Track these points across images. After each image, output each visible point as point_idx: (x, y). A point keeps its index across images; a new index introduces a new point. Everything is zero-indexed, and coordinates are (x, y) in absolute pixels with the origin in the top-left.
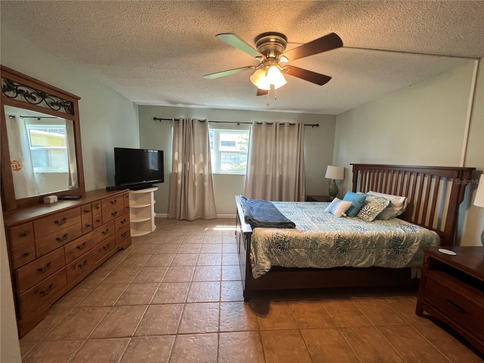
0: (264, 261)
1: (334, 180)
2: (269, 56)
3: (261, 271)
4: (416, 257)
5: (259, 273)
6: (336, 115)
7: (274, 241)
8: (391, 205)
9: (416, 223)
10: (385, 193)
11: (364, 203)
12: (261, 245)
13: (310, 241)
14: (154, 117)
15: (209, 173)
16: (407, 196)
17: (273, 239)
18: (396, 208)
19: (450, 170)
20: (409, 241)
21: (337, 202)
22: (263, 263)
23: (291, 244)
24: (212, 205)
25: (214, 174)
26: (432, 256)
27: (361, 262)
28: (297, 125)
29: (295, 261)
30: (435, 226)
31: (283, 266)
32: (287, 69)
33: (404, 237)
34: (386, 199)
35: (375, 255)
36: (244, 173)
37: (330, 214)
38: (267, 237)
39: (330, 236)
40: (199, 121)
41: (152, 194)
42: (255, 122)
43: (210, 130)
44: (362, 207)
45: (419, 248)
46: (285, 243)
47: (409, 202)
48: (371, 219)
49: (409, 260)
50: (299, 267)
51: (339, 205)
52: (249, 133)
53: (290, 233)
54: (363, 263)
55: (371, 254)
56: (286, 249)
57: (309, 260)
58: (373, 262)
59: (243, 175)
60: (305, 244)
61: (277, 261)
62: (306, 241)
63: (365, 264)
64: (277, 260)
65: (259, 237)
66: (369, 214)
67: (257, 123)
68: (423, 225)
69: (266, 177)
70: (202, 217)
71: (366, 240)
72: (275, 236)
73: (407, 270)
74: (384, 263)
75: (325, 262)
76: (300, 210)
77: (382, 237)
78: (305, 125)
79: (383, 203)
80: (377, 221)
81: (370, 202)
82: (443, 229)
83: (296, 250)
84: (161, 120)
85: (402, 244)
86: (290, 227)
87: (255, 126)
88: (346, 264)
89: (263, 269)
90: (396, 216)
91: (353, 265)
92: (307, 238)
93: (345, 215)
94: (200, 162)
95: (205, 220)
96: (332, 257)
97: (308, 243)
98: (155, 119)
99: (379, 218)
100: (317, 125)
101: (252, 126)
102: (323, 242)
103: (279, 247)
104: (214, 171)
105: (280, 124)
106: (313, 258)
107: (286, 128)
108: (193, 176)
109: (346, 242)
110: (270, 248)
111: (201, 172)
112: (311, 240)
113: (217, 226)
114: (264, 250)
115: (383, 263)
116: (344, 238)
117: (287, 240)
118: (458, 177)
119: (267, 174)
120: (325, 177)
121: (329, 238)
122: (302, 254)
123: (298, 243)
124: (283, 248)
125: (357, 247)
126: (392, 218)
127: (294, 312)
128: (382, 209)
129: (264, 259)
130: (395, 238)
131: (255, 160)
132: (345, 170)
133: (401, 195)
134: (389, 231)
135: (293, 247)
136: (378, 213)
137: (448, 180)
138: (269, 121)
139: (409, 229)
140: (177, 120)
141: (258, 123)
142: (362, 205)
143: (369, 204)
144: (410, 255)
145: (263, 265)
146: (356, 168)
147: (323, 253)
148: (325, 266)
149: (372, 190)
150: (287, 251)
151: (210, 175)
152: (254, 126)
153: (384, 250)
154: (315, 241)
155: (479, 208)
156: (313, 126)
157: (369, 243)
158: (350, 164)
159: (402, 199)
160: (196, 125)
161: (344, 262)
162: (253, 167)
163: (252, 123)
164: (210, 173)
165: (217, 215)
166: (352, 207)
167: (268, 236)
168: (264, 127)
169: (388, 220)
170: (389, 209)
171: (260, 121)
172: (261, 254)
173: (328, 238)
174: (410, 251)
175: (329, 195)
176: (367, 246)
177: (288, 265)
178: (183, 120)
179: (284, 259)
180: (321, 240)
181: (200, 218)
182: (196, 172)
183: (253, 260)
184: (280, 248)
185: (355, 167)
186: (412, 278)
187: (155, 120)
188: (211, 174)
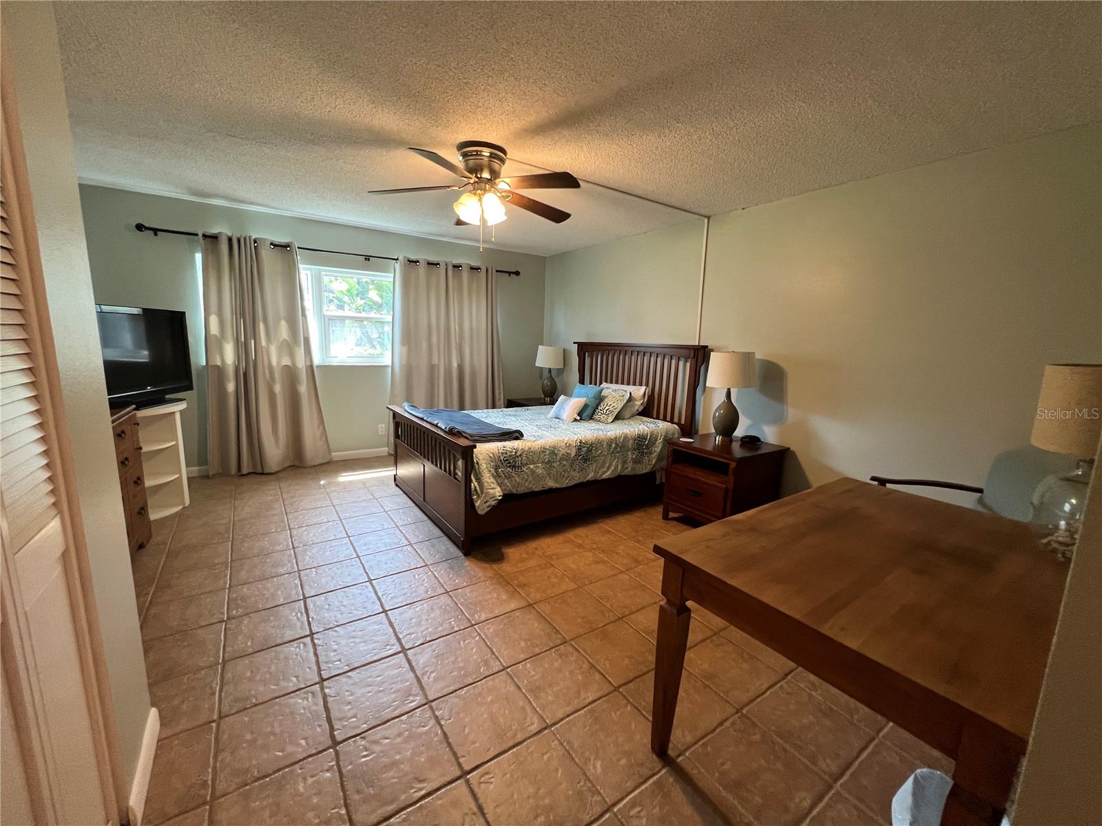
0: (493, 486)
1: (550, 370)
2: (481, 174)
3: (491, 500)
4: (660, 458)
5: (488, 504)
6: (545, 258)
7: (502, 458)
8: (631, 399)
9: (658, 418)
10: (623, 383)
11: (600, 399)
12: (485, 465)
13: (548, 452)
14: (136, 223)
15: (306, 363)
16: (647, 385)
17: (500, 454)
18: (636, 403)
19: (688, 348)
20: (653, 439)
21: (565, 401)
22: (493, 488)
23: (524, 458)
24: (318, 433)
25: (318, 367)
26: (675, 447)
27: (606, 472)
28: (484, 270)
29: (530, 482)
30: (676, 420)
31: (515, 492)
32: (508, 196)
33: (647, 434)
34: (625, 391)
35: (620, 461)
36: (387, 361)
37: (557, 420)
38: (491, 453)
39: (570, 442)
40: (272, 244)
41: (178, 417)
42: (405, 257)
43: (301, 266)
44: (598, 405)
45: (663, 446)
46: (517, 459)
47: (650, 394)
48: (610, 419)
49: (654, 461)
50: (537, 490)
51: (570, 405)
52: (392, 280)
53: (520, 444)
54: (608, 473)
55: (616, 460)
56: (518, 467)
57: (548, 478)
58: (619, 471)
59: (386, 367)
60: (542, 456)
61: (507, 486)
62: (543, 452)
63: (611, 474)
64: (508, 484)
65: (479, 455)
66: (608, 412)
67: (408, 261)
68: (665, 419)
69: (432, 369)
70: (296, 464)
71: (611, 441)
72: (502, 451)
73: (652, 475)
74: (629, 469)
75: (566, 479)
76: (513, 419)
77: (626, 437)
78: (497, 271)
79: (623, 396)
80: (617, 422)
81: (607, 396)
82: (683, 422)
83: (532, 466)
84: (159, 233)
85: (647, 442)
86: (517, 438)
87: (405, 265)
88: (590, 476)
89: (493, 497)
90: (638, 412)
91: (598, 477)
92: (544, 448)
93: (579, 418)
94: (281, 339)
95: (305, 467)
96: (574, 470)
97: (545, 455)
98: (140, 227)
99: (618, 418)
100: (517, 273)
101: (398, 266)
102: (563, 451)
103: (508, 465)
104: (317, 360)
105: (454, 266)
106: (552, 475)
107: (465, 274)
108: (267, 371)
109: (588, 448)
110: (496, 469)
111: (286, 361)
112: (549, 450)
113: (342, 474)
114: (490, 471)
115: (628, 471)
116: (586, 443)
117: (518, 454)
118: (694, 357)
119: (433, 363)
120: (536, 365)
121: (570, 444)
122: (539, 471)
123: (532, 456)
124: (514, 467)
125: (600, 453)
126: (633, 416)
127: (536, 549)
128: (622, 405)
129: (493, 483)
130: (639, 436)
131: (409, 336)
132: (565, 353)
133: (641, 384)
134: (632, 430)
135: (527, 464)
136: (618, 410)
137: (686, 361)
138: (433, 259)
139: (652, 425)
140: (213, 239)
141: (410, 261)
142: (598, 401)
143: (606, 400)
144: (654, 455)
145: (492, 491)
146: (584, 348)
147: (564, 465)
148: (567, 483)
149: (606, 382)
150: (520, 470)
151: (311, 368)
152: (403, 267)
153: (629, 453)
154: (553, 451)
155: (712, 388)
156: (510, 273)
157: (614, 445)
158: (574, 343)
159: (643, 388)
160: (266, 254)
161: (588, 475)
162: (405, 349)
163: (397, 259)
164: (308, 364)
165: (333, 454)
166: (586, 406)
167: (492, 451)
168: (422, 269)
169: (629, 419)
170: (630, 403)
171: (413, 258)
172: (488, 478)
173: (569, 446)
174: (655, 451)
175: (543, 397)
176: (612, 450)
177: (522, 490)
178: (230, 239)
179: (516, 481)
180: (560, 449)
181: (291, 466)
182: (274, 363)
183: (476, 490)
184: (510, 466)
185: (580, 346)
186: (657, 483)
187: (142, 231)
188: (311, 366)
